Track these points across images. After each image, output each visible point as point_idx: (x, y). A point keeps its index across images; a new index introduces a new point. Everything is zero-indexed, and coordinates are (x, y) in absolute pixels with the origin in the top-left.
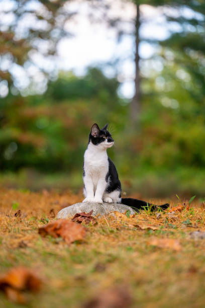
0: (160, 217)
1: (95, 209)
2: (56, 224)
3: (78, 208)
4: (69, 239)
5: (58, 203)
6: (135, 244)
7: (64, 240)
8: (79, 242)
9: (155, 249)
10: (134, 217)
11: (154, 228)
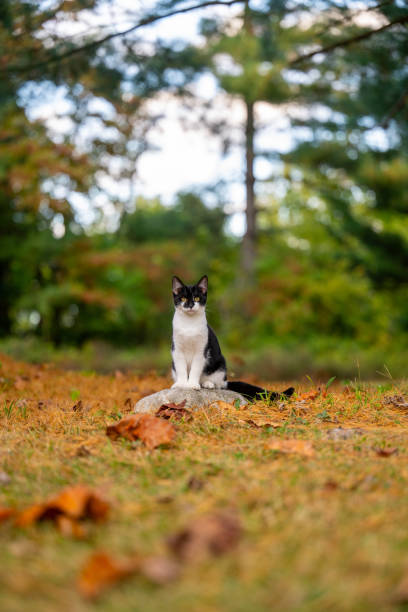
0: (284, 408)
1: (189, 398)
2: (132, 421)
3: (164, 397)
4: (151, 441)
5: (136, 390)
6: (247, 448)
7: (144, 443)
8: (165, 447)
9: (277, 455)
10: (246, 408)
11: (276, 425)
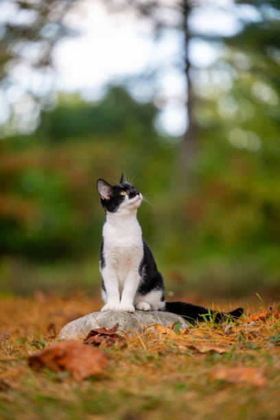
0: (231, 331)
1: (122, 322)
2: (57, 349)
3: (93, 321)
4: (79, 372)
5: (60, 314)
6: (189, 377)
7: (71, 375)
8: (95, 378)
9: (223, 385)
10: (187, 332)
11: (221, 350)
